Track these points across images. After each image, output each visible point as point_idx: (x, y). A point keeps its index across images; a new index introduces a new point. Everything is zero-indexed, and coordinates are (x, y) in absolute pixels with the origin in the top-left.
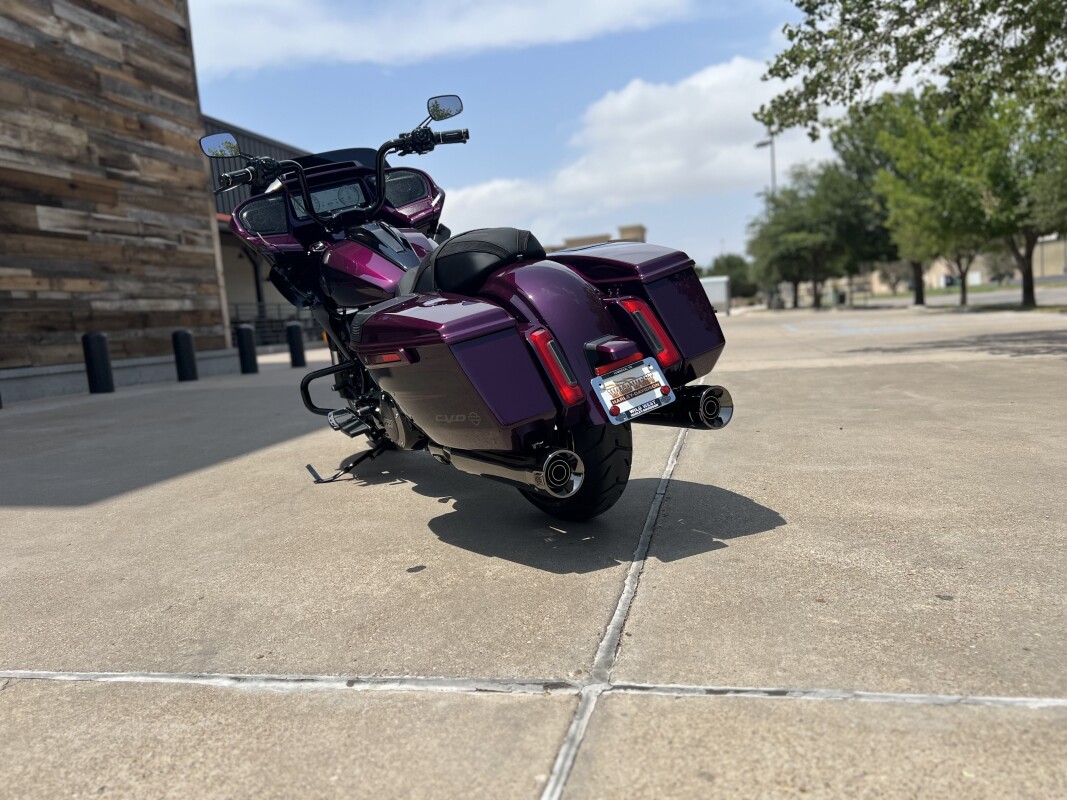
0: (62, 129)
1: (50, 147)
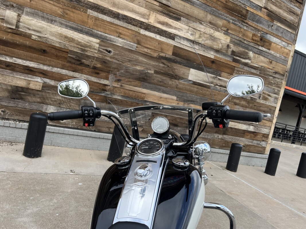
0: (218, 35)
1: (209, 42)
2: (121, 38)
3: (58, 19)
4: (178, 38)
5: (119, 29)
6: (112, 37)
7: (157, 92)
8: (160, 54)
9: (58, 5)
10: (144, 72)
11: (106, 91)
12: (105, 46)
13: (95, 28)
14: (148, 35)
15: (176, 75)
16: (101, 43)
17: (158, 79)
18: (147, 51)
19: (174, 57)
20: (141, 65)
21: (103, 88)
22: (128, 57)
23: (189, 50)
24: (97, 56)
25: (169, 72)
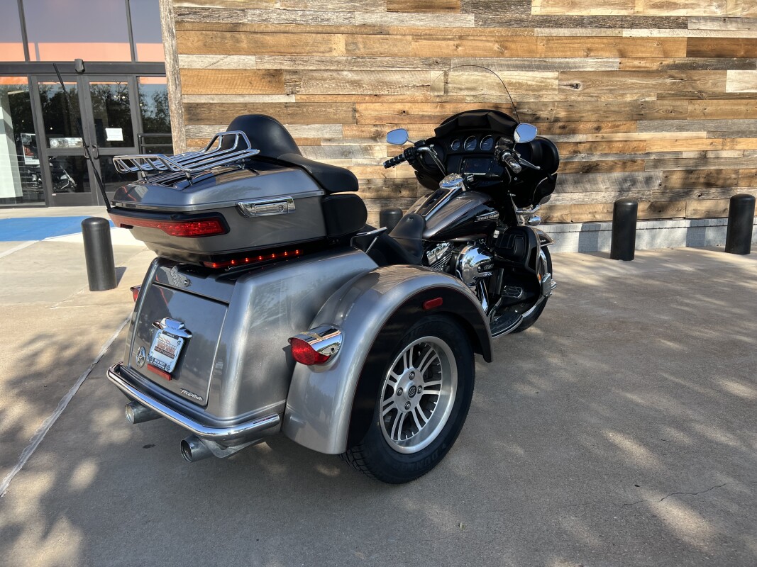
2: (591, 57)
3: (495, 60)
4: (694, 21)
5: (585, 43)
6: (577, 60)
7: (667, 131)
8: (664, 63)
9: (493, 39)
10: (639, 103)
11: (580, 153)
12: (569, 80)
13: (550, 54)
14: (638, 36)
15: (700, 92)
16: (560, 77)
17: (665, 108)
18: (639, 65)
19: (691, 58)
20: (631, 91)
21: (575, 148)
22: (607, 86)
23: (720, 36)
24: (558, 100)
25: (685, 90)
